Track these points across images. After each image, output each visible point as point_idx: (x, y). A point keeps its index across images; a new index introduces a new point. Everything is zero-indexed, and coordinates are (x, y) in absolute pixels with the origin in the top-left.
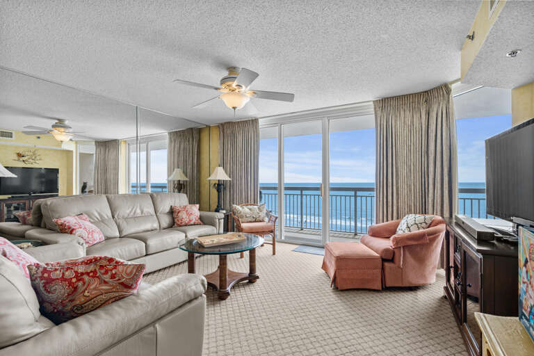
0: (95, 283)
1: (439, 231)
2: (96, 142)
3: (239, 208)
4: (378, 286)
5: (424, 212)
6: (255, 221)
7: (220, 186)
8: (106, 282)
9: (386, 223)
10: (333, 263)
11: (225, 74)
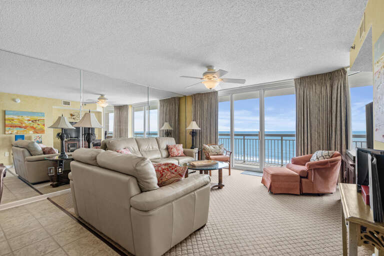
0: (169, 174)
1: (338, 160)
2: (114, 106)
3: (207, 146)
4: (298, 192)
5: (329, 149)
6: (217, 155)
7: (194, 133)
8: (173, 173)
9: (303, 156)
10: (270, 178)
11: (206, 70)
